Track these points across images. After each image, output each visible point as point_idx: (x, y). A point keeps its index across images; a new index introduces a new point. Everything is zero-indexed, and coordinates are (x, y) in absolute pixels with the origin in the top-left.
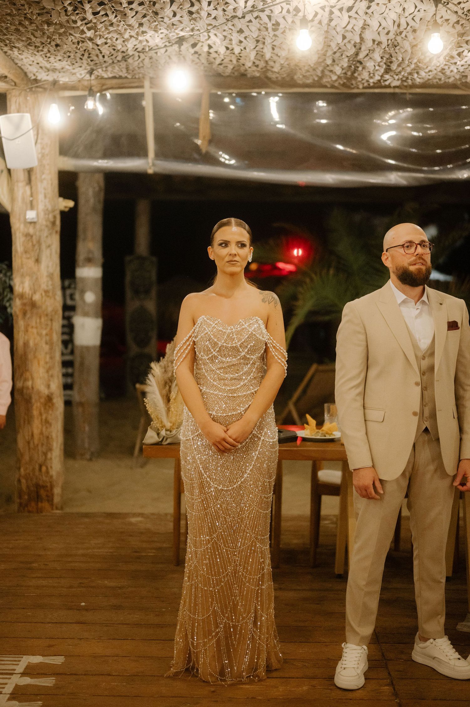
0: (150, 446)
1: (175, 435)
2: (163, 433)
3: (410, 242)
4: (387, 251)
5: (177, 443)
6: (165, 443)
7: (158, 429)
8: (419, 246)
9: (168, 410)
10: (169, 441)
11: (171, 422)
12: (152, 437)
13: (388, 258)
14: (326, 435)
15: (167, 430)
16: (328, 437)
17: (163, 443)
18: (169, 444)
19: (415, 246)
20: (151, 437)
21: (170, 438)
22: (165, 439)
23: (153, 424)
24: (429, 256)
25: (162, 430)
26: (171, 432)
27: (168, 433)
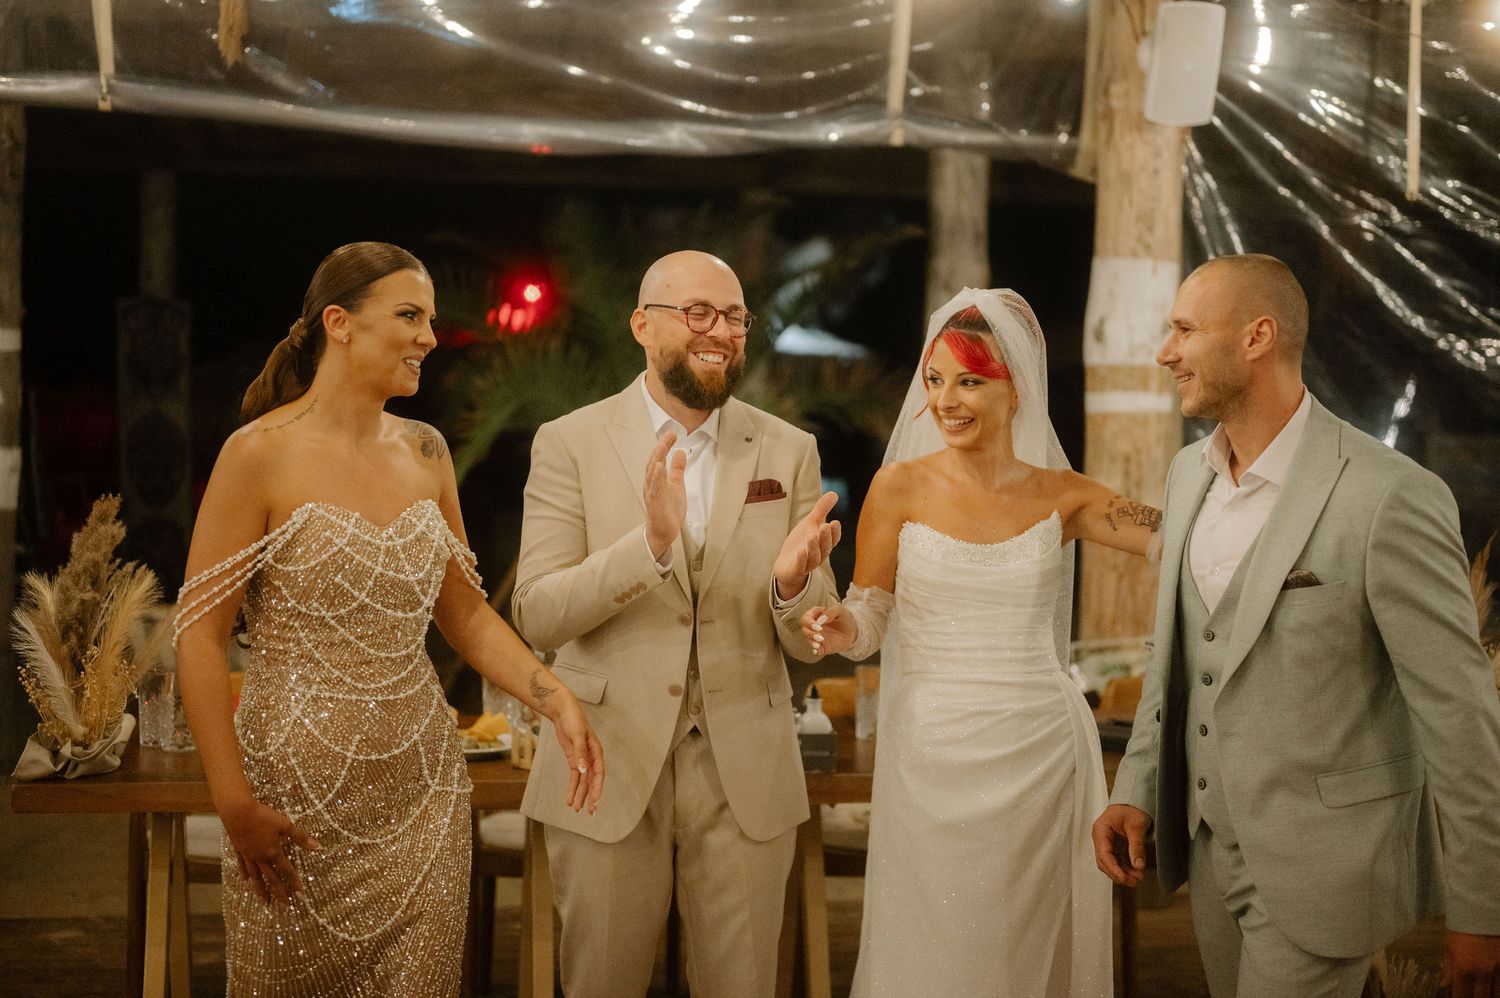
0: (30, 785)
1: (97, 755)
2: (67, 750)
3: (705, 304)
4: (646, 309)
5: (102, 774)
6: (70, 775)
7: (56, 739)
8: (721, 318)
9: (79, 693)
10: (81, 770)
11: (85, 724)
12: (35, 762)
13: (645, 324)
14: (480, 744)
15: (75, 743)
16: (484, 749)
17: (66, 776)
18: (82, 778)
19: (714, 315)
20: (35, 759)
21: (83, 762)
22: (70, 767)
23: (41, 728)
24: (743, 340)
25: (65, 743)
26: (86, 747)
27: (78, 749)
